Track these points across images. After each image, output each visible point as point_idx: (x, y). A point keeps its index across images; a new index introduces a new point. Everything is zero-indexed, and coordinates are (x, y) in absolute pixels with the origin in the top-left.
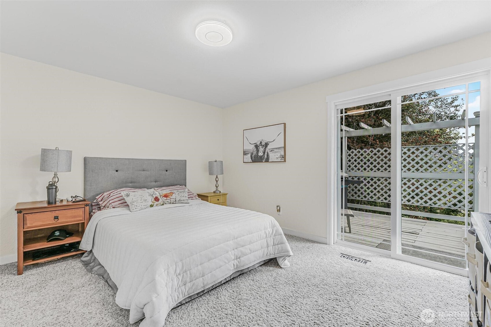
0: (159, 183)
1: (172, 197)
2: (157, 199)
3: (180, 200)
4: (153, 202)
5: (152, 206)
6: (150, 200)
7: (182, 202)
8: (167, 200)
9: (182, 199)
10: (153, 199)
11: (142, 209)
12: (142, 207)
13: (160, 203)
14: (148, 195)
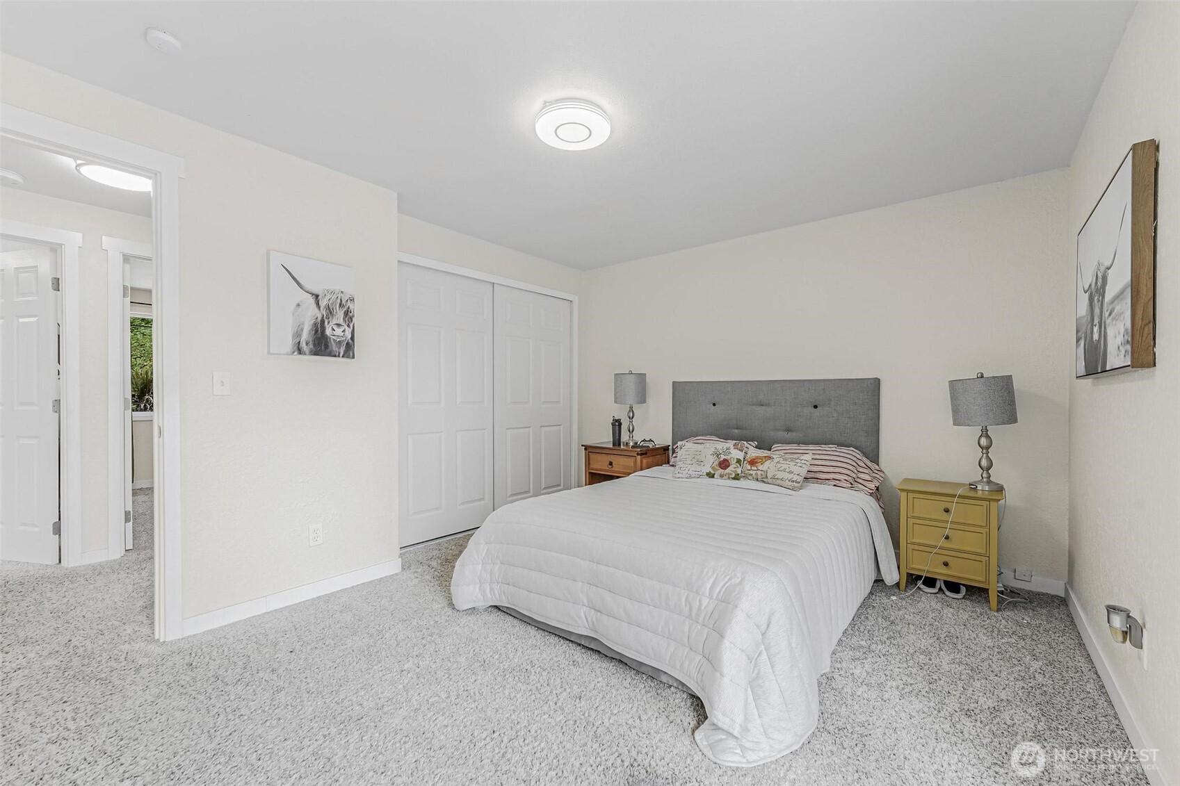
0: (794, 434)
1: (761, 467)
2: (724, 464)
3: (773, 477)
4: (713, 468)
5: (710, 475)
6: (709, 463)
7: (779, 482)
8: (751, 472)
9: (780, 475)
10: (717, 463)
11: (690, 477)
12: (689, 473)
13: (730, 474)
14: (711, 452)
